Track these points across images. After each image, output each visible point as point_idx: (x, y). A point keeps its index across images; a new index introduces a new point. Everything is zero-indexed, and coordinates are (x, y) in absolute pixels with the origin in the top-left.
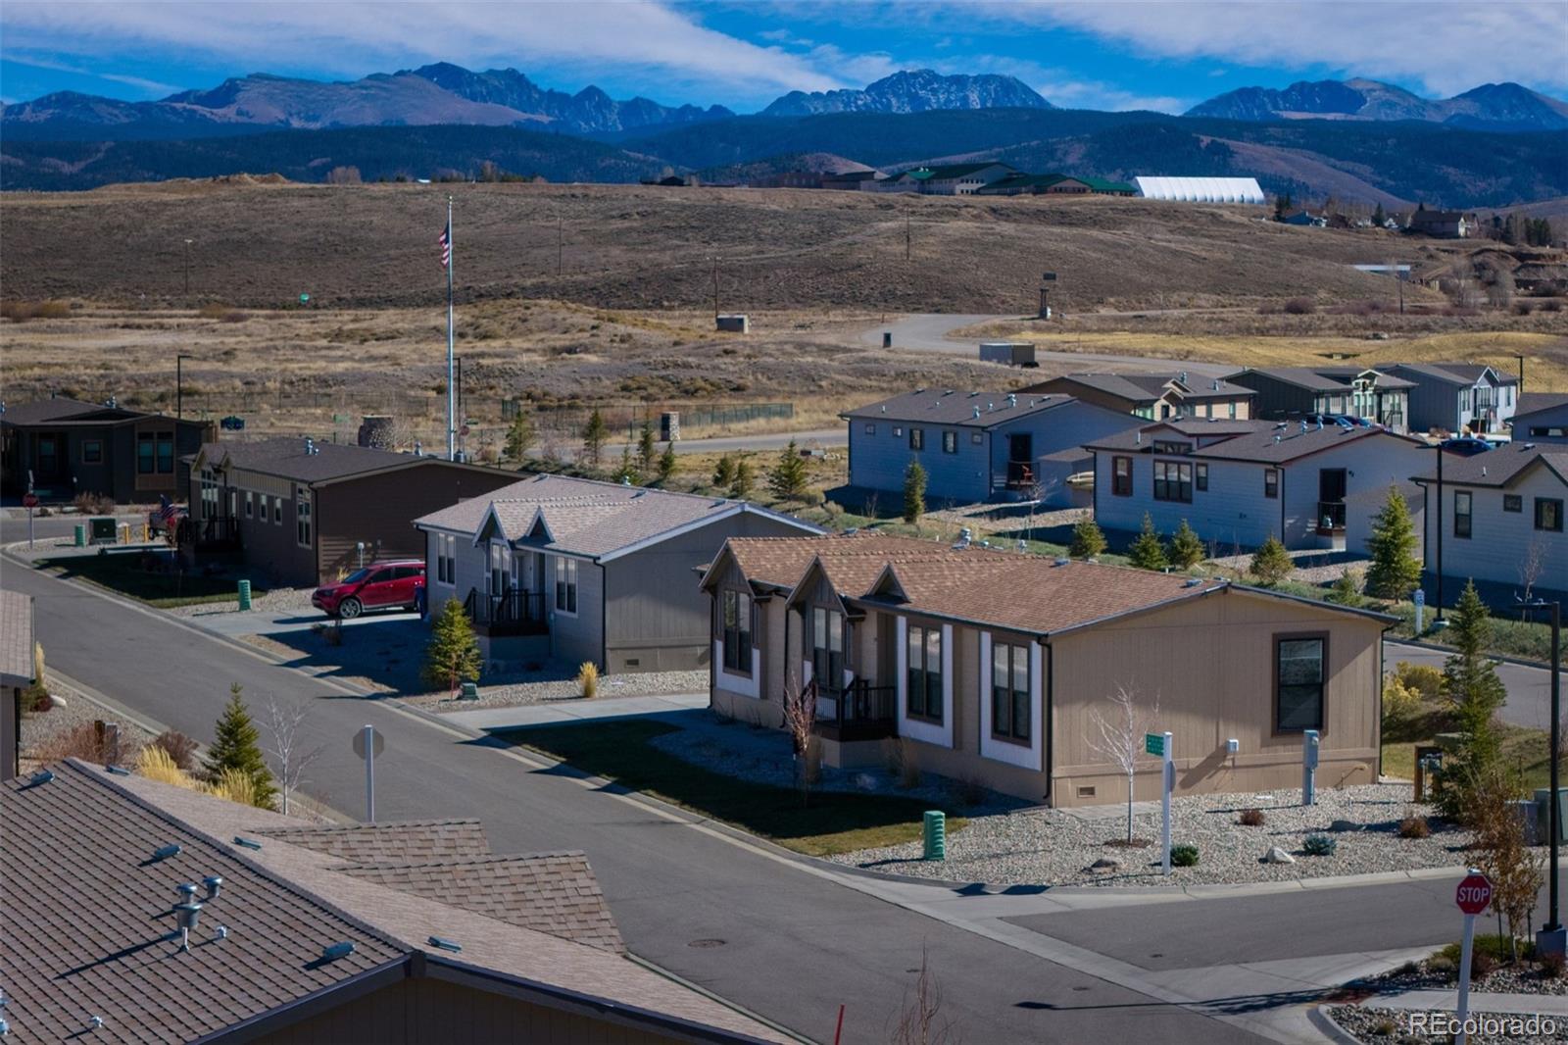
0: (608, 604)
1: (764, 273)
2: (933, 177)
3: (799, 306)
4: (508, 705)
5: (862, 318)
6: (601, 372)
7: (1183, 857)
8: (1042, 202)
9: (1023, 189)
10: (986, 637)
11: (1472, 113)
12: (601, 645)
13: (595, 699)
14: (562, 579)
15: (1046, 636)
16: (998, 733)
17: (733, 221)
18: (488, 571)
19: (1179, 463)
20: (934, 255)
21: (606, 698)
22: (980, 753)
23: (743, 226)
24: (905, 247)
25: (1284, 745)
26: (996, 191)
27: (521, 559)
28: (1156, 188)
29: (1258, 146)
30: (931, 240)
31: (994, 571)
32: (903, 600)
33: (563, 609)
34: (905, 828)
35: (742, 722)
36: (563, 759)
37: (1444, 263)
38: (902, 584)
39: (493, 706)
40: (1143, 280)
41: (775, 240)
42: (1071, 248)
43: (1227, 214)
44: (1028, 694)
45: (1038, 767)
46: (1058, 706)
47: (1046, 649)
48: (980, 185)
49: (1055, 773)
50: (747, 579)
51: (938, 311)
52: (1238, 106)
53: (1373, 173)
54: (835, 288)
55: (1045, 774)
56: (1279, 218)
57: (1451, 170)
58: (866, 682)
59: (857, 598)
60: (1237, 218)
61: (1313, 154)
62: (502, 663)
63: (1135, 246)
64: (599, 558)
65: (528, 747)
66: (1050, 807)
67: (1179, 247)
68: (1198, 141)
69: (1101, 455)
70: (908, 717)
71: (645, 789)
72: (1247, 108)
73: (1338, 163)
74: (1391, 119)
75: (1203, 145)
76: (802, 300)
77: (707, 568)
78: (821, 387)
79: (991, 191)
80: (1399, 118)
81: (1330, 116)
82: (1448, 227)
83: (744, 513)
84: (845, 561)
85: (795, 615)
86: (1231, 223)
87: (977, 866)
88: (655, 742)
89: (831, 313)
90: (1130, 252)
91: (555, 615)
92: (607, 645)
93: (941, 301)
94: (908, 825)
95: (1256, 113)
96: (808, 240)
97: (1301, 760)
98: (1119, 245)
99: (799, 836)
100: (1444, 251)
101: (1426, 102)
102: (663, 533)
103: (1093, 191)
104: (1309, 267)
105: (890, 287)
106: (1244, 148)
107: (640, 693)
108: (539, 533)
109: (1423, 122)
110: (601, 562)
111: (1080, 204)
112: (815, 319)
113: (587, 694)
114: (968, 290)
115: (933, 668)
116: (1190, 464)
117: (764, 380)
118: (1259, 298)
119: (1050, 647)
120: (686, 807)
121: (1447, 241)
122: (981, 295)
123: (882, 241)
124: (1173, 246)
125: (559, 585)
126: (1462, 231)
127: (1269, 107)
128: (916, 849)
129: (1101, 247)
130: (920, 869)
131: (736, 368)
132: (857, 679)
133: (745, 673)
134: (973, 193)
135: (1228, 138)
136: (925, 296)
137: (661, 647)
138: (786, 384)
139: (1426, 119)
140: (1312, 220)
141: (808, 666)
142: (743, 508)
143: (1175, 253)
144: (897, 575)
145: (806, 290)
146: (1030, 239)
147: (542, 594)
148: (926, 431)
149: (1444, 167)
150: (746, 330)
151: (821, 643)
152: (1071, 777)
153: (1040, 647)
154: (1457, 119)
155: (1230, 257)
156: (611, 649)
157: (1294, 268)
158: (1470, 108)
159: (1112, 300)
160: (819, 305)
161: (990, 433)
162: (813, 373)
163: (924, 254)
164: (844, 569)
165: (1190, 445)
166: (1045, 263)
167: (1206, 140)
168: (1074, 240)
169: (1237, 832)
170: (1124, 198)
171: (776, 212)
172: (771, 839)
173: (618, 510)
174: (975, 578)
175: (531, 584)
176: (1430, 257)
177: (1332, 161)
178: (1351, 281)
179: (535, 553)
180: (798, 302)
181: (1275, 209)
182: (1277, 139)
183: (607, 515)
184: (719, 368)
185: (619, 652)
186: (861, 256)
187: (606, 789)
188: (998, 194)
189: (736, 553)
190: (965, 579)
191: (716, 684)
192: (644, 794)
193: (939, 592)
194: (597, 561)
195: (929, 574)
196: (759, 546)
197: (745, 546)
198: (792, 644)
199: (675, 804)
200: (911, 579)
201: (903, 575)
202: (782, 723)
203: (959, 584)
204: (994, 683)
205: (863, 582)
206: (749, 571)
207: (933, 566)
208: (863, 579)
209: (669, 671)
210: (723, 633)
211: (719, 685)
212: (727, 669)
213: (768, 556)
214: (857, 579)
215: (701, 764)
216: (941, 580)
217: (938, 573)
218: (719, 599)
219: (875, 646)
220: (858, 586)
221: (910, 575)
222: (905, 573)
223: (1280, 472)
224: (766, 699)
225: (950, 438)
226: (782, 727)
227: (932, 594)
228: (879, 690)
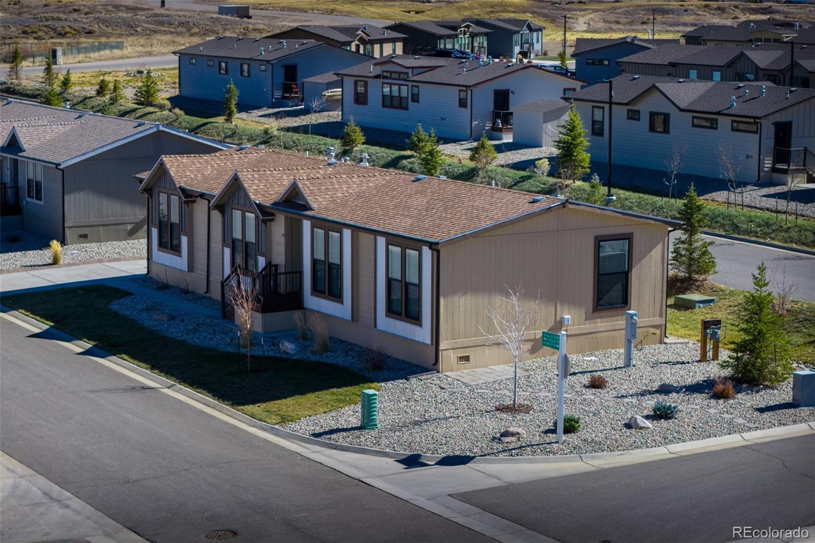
0: (66, 197)
6: (9, 23)
7: (571, 427)
10: (381, 241)
12: (62, 225)
13: (61, 267)
14: (31, 177)
15: (438, 243)
16: (391, 311)
19: (400, 85)
21: (69, 265)
22: (375, 326)
25: (601, 318)
27: (1, 162)
31: (371, 185)
32: (307, 207)
33: (33, 198)
34: (333, 394)
35: (173, 287)
36: (52, 324)
38: (305, 195)
44: (419, 286)
45: (428, 342)
46: (444, 297)
47: (435, 253)
49: (442, 346)
50: (178, 186)
55: (434, 347)
58: (276, 266)
59: (268, 205)
64: (60, 165)
65: (23, 311)
66: (438, 372)
69: (345, 78)
70: (312, 294)
71: (120, 354)
77: (145, 175)
78: (136, 31)
83: (159, 132)
84: (256, 176)
85: (216, 215)
87: (406, 435)
88: (115, 306)
91: (27, 202)
92: (66, 225)
94: (335, 390)
99: (254, 403)
102: (104, 146)
107: (92, 261)
108: (13, 145)
110: (61, 167)
113: (55, 262)
115: (334, 259)
116: (407, 85)
117: (104, 27)
119: (438, 252)
120: (156, 371)
125: (29, 181)
128: (351, 415)
130: (363, 439)
132: (269, 265)
133: (176, 253)
137: (103, 225)
138: (117, 29)
141: (227, 251)
144: (302, 189)
147: (16, 187)
148: (229, 63)
151: (238, 235)
152: (453, 349)
153: (430, 251)
156: (69, 227)
161: (272, 64)
162: (131, 23)
164: (256, 182)
165: (407, 73)
169: (589, 394)
172: (232, 405)
173: (68, 128)
174: (357, 190)
175: (8, 181)
179: (11, 158)
183: (61, 132)
185: (74, 229)
187: (87, 353)
189: (168, 167)
190: (351, 191)
191: (152, 260)
192: (120, 358)
193: (333, 201)
194: (59, 167)
195: (324, 187)
196: (184, 161)
197: (174, 161)
198: (213, 234)
199: (146, 369)
200: (312, 192)
201: (306, 188)
202: (205, 291)
203: (346, 195)
204: (388, 275)
205: (272, 192)
206: (179, 180)
207: (327, 181)
208: (270, 189)
209: (108, 241)
210: (157, 222)
211: (154, 259)
212: (161, 249)
213: (191, 169)
214: (266, 189)
215: (155, 328)
216: (333, 192)
217: (331, 187)
218: (154, 199)
219: (283, 240)
220: (268, 195)
221: (311, 188)
222: (307, 187)
223: (469, 92)
224: (192, 272)
225: (245, 67)
226: (205, 293)
227: (328, 202)
228: (288, 274)
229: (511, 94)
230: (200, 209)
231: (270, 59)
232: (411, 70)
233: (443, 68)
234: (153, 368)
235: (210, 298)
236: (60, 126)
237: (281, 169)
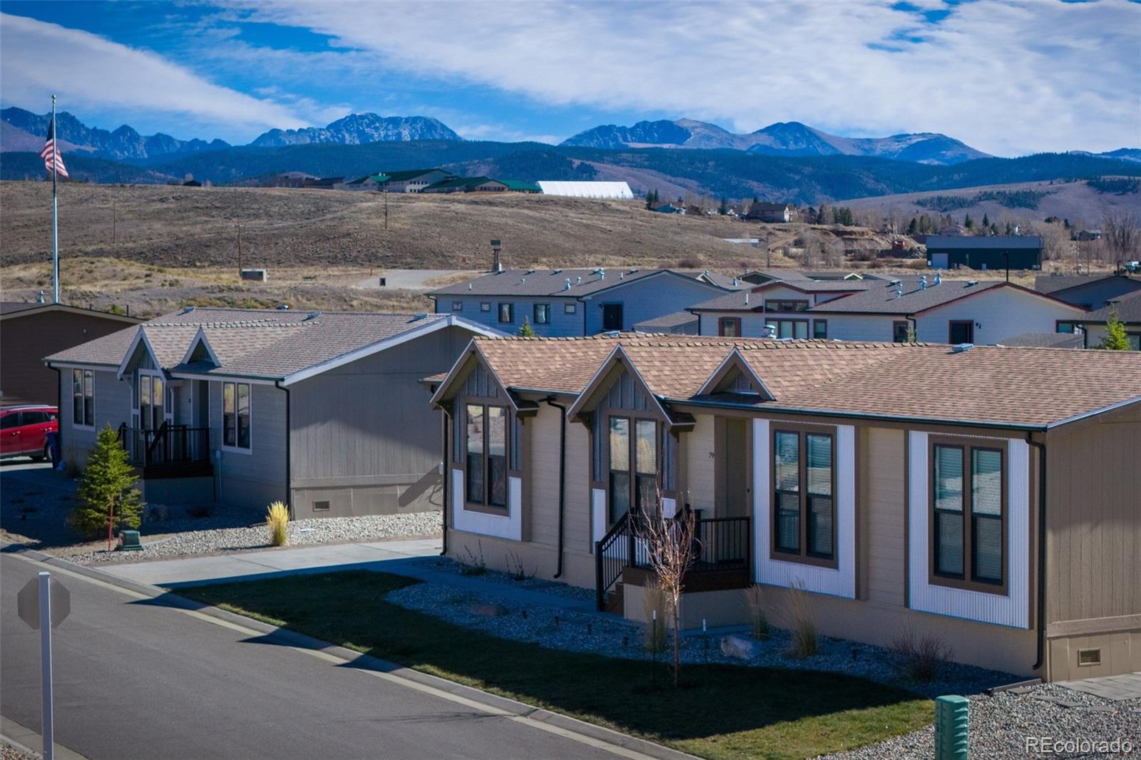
0: (292, 434)
1: (274, 240)
2: (389, 180)
3: (302, 265)
4: (182, 556)
5: (354, 272)
8: (471, 196)
9: (457, 188)
10: (920, 441)
11: (767, 143)
12: (285, 484)
13: (288, 548)
14: (230, 408)
15: (1045, 429)
16: (939, 573)
17: (247, 203)
18: (136, 407)
19: (794, 321)
20: (406, 227)
21: (300, 546)
22: (907, 603)
23: (256, 206)
24: (384, 221)
26: (436, 190)
27: (177, 389)
28: (551, 188)
29: (615, 167)
30: (403, 216)
31: (870, 361)
32: (764, 397)
33: (233, 445)
35: (492, 571)
36: (283, 623)
37: (781, 238)
38: (757, 375)
39: (162, 558)
40: (566, 245)
41: (282, 217)
42: (510, 222)
43: (614, 205)
44: (1002, 518)
45: (1022, 620)
46: (1056, 532)
47: (1037, 450)
48: (424, 186)
49: (1051, 631)
50: (505, 387)
51: (411, 268)
52: (598, 139)
53: (698, 186)
54: (330, 251)
55: (1035, 633)
56: (649, 208)
57: (755, 184)
59: (684, 398)
60: (621, 208)
61: (654, 172)
62: (163, 509)
63: (557, 221)
64: (283, 380)
65: (228, 606)
66: (1044, 681)
67: (589, 222)
68: (571, 162)
69: (704, 315)
70: (772, 557)
71: (419, 664)
72: (604, 141)
73: (673, 179)
74: (710, 148)
75: (575, 166)
76: (306, 261)
77: (442, 378)
78: (352, 306)
79: (432, 190)
80: (714, 147)
81: (666, 146)
82: (777, 214)
83: (451, 328)
84: (655, 354)
85: (578, 432)
86: (618, 210)
88: (394, 597)
89: (329, 269)
90: (554, 226)
91: (222, 453)
92: (293, 485)
93: (413, 261)
95: (611, 143)
96: (308, 215)
98: (545, 220)
100: (779, 230)
101: (734, 136)
103: (509, 190)
104: (687, 238)
105: (373, 250)
106: (605, 168)
107: (338, 540)
108: (200, 358)
109: (733, 150)
110: (285, 384)
111: (500, 198)
112: (317, 273)
113: (277, 542)
114: (434, 253)
115: (819, 487)
116: (807, 321)
117: (304, 301)
118: (654, 259)
119: (1043, 448)
121: (780, 224)
122: (443, 256)
123: (365, 216)
124: (584, 221)
125: (226, 417)
126: (787, 217)
127: (621, 140)
129: (532, 221)
131: (280, 292)
133: (503, 511)
134: (419, 192)
135: (593, 161)
136: (401, 257)
137: (355, 487)
138: (323, 304)
139: (735, 148)
140: (674, 210)
141: (600, 496)
142: (450, 321)
143: (587, 226)
144: (750, 365)
145: (307, 253)
146: (478, 215)
147: (204, 430)
148: (516, 306)
149: (750, 181)
150: (265, 280)
151: (620, 463)
152: (1069, 637)
153: (1028, 445)
154: (756, 148)
155: (629, 230)
156: (297, 489)
157: (677, 238)
158: (767, 140)
159: (544, 260)
160: (318, 265)
161: (585, 303)
162: (344, 295)
163: (398, 225)
164: (657, 363)
165: (807, 302)
166: (491, 233)
167: (577, 162)
168: (511, 216)
170: (534, 195)
171: (280, 196)
172: (661, 740)
173: (292, 332)
174: (847, 370)
175: (190, 419)
176: (770, 233)
177: (669, 177)
178: (720, 248)
179: (194, 381)
180: (301, 262)
181: (645, 202)
182: (628, 162)
183: (280, 338)
184: (266, 292)
185: (306, 492)
186: (349, 227)
187: (355, 664)
188: (438, 192)
189: (486, 355)
190: (837, 371)
191: (452, 527)
192: (420, 671)
193: (808, 387)
194: (281, 384)
195: (789, 364)
196: (513, 346)
197: (496, 346)
198: (570, 469)
199: (474, 686)
200: (768, 370)
201: (757, 364)
202: (556, 572)
203: (830, 376)
204: (935, 505)
205: (686, 382)
206: (506, 377)
207: (793, 354)
208: (683, 377)
209: (364, 515)
210: (464, 460)
211: (457, 526)
212: (470, 505)
213: (526, 359)
214: (675, 377)
215: (475, 627)
216: (806, 372)
217: (800, 363)
218: (457, 416)
219: (710, 464)
220: (678, 387)
221: (766, 364)
222: (760, 362)
223: (911, 324)
224: (530, 541)
225: (542, 310)
226: (556, 576)
227: (800, 389)
228: (720, 523)
229: (975, 328)
230: (547, 424)
231: (580, 294)
232: (813, 296)
233: (862, 293)
234: (488, 683)
235: (565, 585)
236: (279, 329)
237: (697, 344)
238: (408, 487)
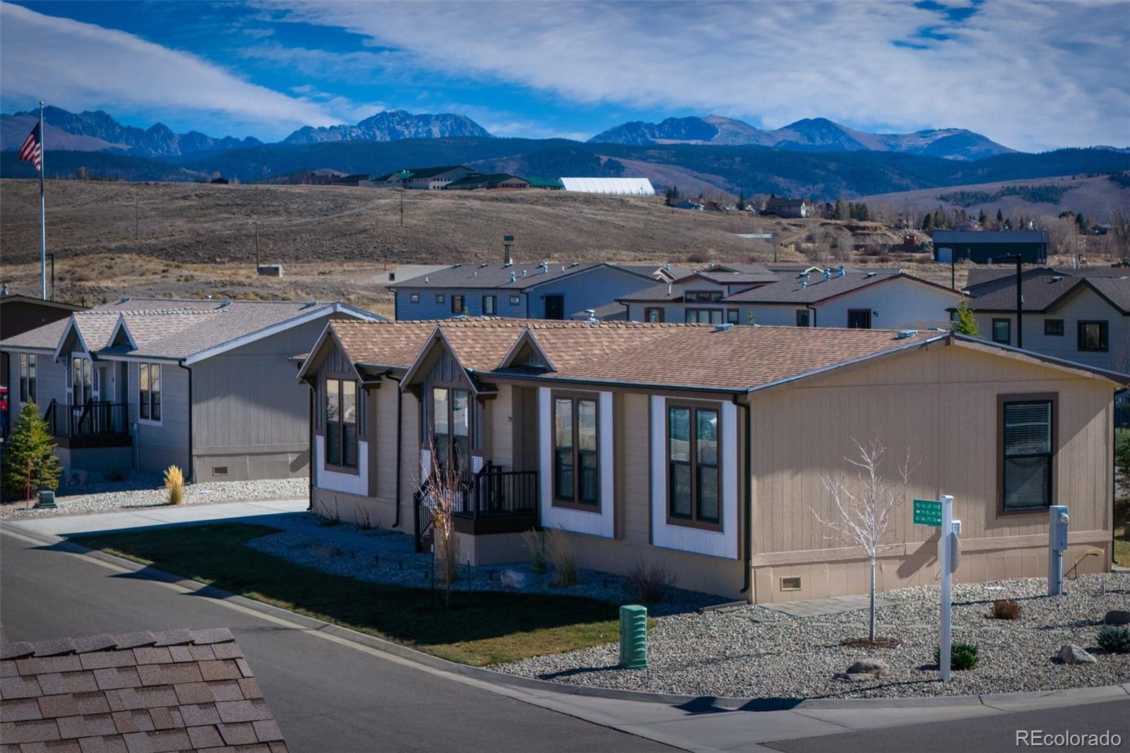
0: (194, 407)
1: (292, 236)
2: (412, 177)
3: (319, 261)
4: (89, 512)
5: (369, 268)
6: (171, 289)
7: (963, 659)
8: (493, 193)
9: (480, 185)
10: (659, 403)
11: (794, 139)
12: (188, 452)
13: (183, 506)
14: (145, 387)
15: (746, 392)
16: (674, 515)
17: (268, 200)
18: (69, 386)
19: (710, 310)
20: (422, 223)
21: (194, 504)
22: (651, 541)
23: (276, 203)
24: (400, 217)
26: (459, 186)
27: (103, 370)
28: (573, 184)
29: (643, 164)
30: (418, 212)
31: (646, 339)
32: (548, 369)
33: (147, 418)
34: (579, 630)
35: (346, 523)
36: (149, 562)
37: (795, 234)
38: (543, 351)
39: (72, 514)
40: (579, 240)
41: (301, 214)
42: (524, 218)
43: (632, 201)
44: (718, 467)
45: (733, 555)
46: (757, 477)
47: (743, 410)
48: (447, 183)
49: (755, 561)
50: (353, 363)
51: (425, 264)
52: (626, 135)
53: (724, 182)
54: (346, 247)
55: (742, 563)
56: (668, 204)
57: (781, 179)
58: (499, 468)
59: (487, 372)
60: (640, 204)
61: (682, 169)
62: (83, 475)
63: (571, 216)
64: (185, 360)
65: (111, 551)
66: (749, 603)
67: (603, 218)
68: (598, 159)
69: (632, 306)
70: (554, 505)
71: (248, 591)
72: (631, 136)
73: (700, 175)
74: (737, 144)
75: (602, 162)
76: (322, 256)
77: (306, 357)
78: (349, 299)
79: (456, 187)
80: (741, 144)
81: (693, 142)
82: (793, 210)
84: (469, 334)
85: (410, 400)
86: (636, 206)
87: (692, 674)
89: (344, 265)
90: (568, 221)
91: (138, 424)
92: (194, 452)
93: (427, 256)
94: (582, 626)
95: (639, 140)
96: (325, 212)
97: (1047, 543)
98: (560, 216)
99: (450, 642)
100: (794, 225)
101: (760, 132)
102: (252, 333)
103: (531, 186)
104: (700, 233)
105: (389, 246)
106: (633, 165)
107: (230, 500)
108: (121, 342)
109: (760, 146)
110: (187, 363)
111: (522, 194)
112: (332, 269)
113: (174, 500)
114: (448, 248)
115: (587, 442)
116: (721, 310)
118: (665, 254)
119: (747, 408)
120: (301, 610)
121: (797, 219)
122: (458, 252)
123: (381, 213)
124: (599, 217)
125: (142, 393)
126: (803, 212)
127: (649, 137)
128: (606, 654)
129: (546, 217)
130: (621, 680)
131: (281, 286)
132: (489, 465)
133: (353, 470)
134: (442, 188)
135: (621, 157)
136: (416, 253)
137: (250, 454)
138: (321, 298)
139: (762, 144)
140: (693, 206)
141: (427, 456)
142: (335, 308)
143: (601, 222)
144: (538, 342)
145: (325, 249)
146: (494, 211)
147: (124, 405)
148: (467, 298)
149: (776, 177)
150: (281, 275)
151: (442, 427)
152: (773, 566)
153: (735, 407)
154: (783, 144)
155: (641, 226)
156: (198, 456)
157: (688, 233)
158: (794, 137)
159: (557, 255)
160: (335, 260)
162: (342, 289)
163: (415, 222)
164: (470, 341)
165: (721, 292)
166: (505, 229)
167: (604, 159)
168: (525, 212)
170: (554, 191)
171: (300, 194)
172: (415, 645)
173: (203, 318)
174: (624, 346)
175: (113, 397)
176: (785, 229)
177: (695, 173)
178: (732, 243)
179: (117, 362)
180: (319, 258)
181: (665, 199)
182: (655, 158)
183: (192, 324)
184: (267, 286)
185: (206, 458)
186: (366, 223)
187: (201, 593)
188: (461, 189)
189: (340, 336)
190: (614, 347)
191: (316, 486)
192: (247, 597)
193: (587, 360)
194: (183, 363)
195: (573, 341)
196: (364, 328)
197: (349, 328)
198: (405, 433)
199: (286, 608)
200: (553, 346)
201: (544, 341)
202: (394, 522)
203: (608, 352)
204: (670, 457)
205: (495, 357)
206: (355, 354)
207: (577, 332)
208: (492, 353)
209: (258, 479)
210: (324, 427)
211: (320, 485)
212: (329, 466)
213: (375, 340)
214: (484, 353)
215: (309, 565)
216: (587, 348)
217: (583, 340)
218: (319, 392)
219: (508, 427)
220: (487, 361)
221: (552, 341)
222: (546, 339)
223: (812, 312)
224: (376, 496)
225: (489, 301)
226: (394, 526)
227: (580, 362)
228: (516, 476)
229: (873, 316)
230: (388, 394)
231: (524, 287)
232: (727, 287)
233: (774, 284)
234: (297, 606)
235: (402, 533)
236: (192, 316)
237: (508, 325)
238: (298, 455)
